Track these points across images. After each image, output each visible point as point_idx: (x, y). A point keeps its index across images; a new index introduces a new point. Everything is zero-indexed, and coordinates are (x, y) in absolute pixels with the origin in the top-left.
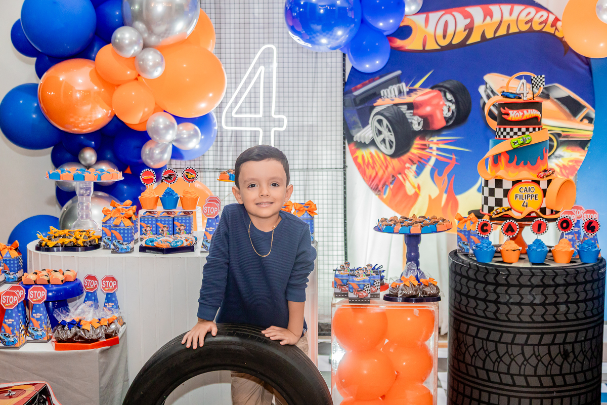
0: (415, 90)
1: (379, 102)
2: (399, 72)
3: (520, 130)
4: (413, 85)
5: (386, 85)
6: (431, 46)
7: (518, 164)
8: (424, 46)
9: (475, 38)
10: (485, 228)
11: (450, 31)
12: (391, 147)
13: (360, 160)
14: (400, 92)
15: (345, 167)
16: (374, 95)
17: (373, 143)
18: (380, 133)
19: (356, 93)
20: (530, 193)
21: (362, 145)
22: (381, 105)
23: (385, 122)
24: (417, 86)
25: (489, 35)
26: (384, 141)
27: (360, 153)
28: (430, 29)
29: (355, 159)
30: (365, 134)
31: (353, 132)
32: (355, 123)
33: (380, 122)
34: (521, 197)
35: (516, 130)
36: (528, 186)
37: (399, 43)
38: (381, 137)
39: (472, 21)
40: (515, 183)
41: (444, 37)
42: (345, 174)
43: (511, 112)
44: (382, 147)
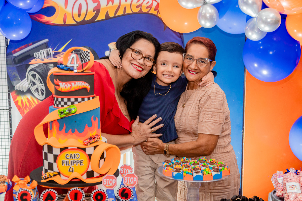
0: (59, 53)
1: (33, 61)
2: (47, 40)
3: (69, 100)
4: (57, 49)
5: (37, 49)
6: (70, 21)
7: (66, 131)
8: (65, 21)
9: (101, 17)
10: (25, 197)
11: (84, 11)
12: (43, 94)
13: (20, 104)
14: (48, 55)
15: (10, 108)
16: (29, 57)
17: (29, 91)
18: (34, 84)
19: (15, 55)
20: (76, 160)
21: (21, 93)
22: (34, 63)
23: (38, 76)
24: (60, 50)
25: (111, 15)
26: (37, 89)
27: (19, 98)
28: (69, 9)
29: (16, 103)
30: (23, 85)
31: (14, 83)
32: (15, 76)
33: (34, 76)
34: (67, 163)
35: (66, 100)
36: (73, 153)
37: (46, 19)
38: (35, 87)
39: (99, 5)
40: (62, 150)
41: (79, 15)
42: (10, 114)
43: (60, 84)
44: (36, 94)
